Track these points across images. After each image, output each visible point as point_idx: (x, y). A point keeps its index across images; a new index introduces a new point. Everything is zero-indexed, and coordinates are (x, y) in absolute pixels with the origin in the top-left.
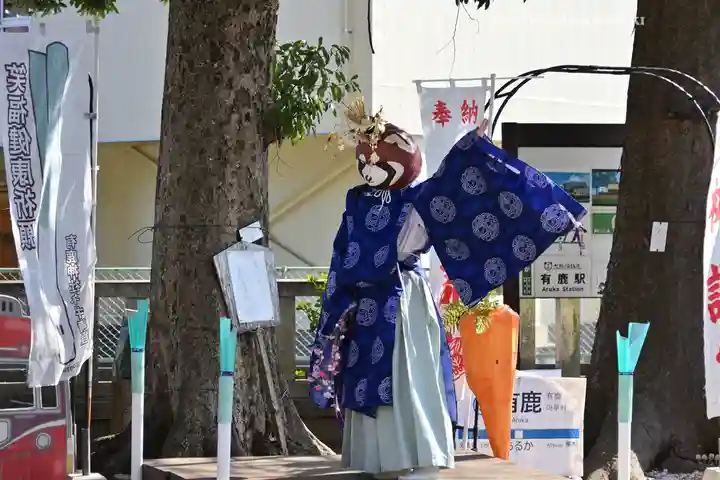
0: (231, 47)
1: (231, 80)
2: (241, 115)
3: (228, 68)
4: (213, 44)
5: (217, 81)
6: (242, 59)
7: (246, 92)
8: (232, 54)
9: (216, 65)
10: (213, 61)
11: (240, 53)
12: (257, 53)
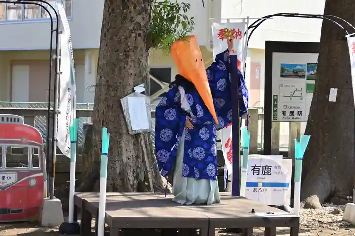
0: (133, 3)
1: (132, 18)
2: (136, 34)
3: (130, 12)
5: (125, 18)
6: (138, 8)
7: (139, 23)
8: (133, 6)
9: (125, 11)
10: (124, 9)
11: (137, 5)
12: (145, 6)
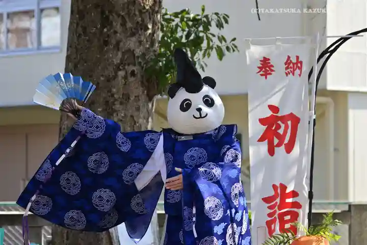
0: (119, 15)
1: (118, 43)
2: (127, 72)
3: (116, 32)
4: (103, 13)
5: (106, 43)
6: (129, 25)
7: (131, 52)
8: (120, 21)
9: (105, 30)
10: (103, 27)
11: (127, 20)
12: (143, 20)
